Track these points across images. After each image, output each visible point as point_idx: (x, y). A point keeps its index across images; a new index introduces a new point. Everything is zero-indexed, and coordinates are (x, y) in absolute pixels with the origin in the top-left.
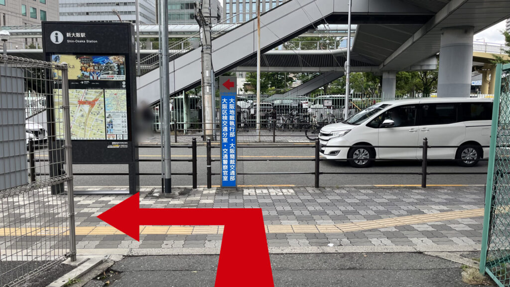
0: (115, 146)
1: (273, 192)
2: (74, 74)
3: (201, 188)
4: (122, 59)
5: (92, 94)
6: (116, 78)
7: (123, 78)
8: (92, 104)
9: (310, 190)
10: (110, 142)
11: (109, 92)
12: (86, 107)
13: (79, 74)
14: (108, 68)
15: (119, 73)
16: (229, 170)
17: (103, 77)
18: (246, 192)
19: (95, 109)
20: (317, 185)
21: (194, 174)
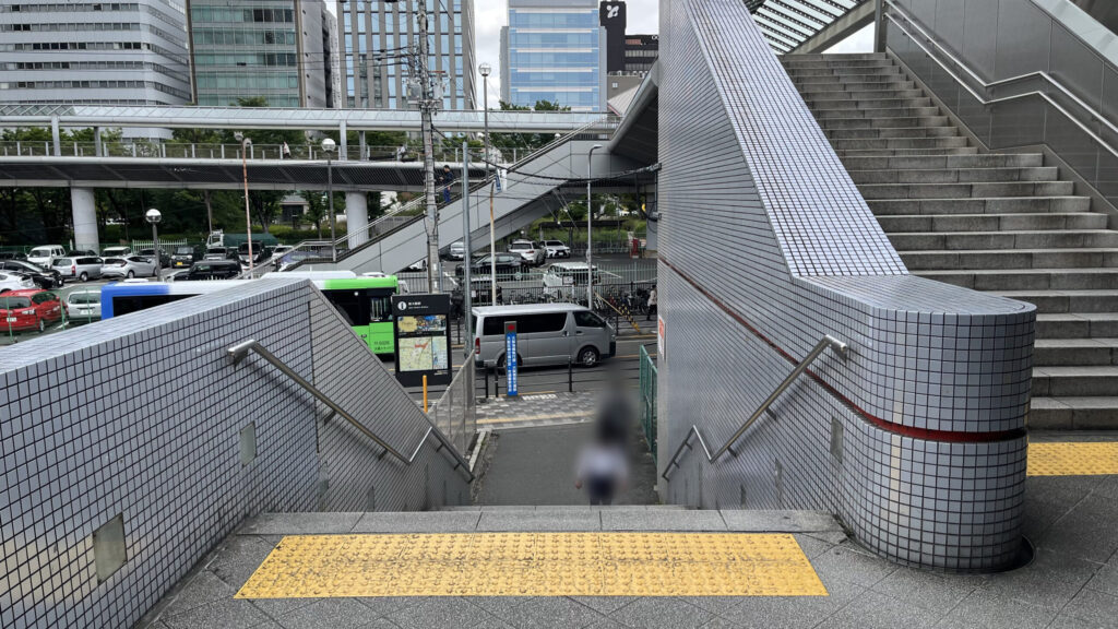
0: (440, 373)
1: (543, 397)
2: (413, 328)
3: (491, 397)
4: (444, 317)
5: (424, 340)
6: (440, 329)
7: (444, 328)
8: (424, 347)
9: (566, 394)
10: (436, 371)
11: (435, 338)
12: (420, 349)
13: (416, 328)
14: (435, 323)
15: (442, 326)
16: (512, 384)
17: (432, 329)
18: (525, 398)
19: (426, 350)
20: (571, 390)
21: (487, 388)
